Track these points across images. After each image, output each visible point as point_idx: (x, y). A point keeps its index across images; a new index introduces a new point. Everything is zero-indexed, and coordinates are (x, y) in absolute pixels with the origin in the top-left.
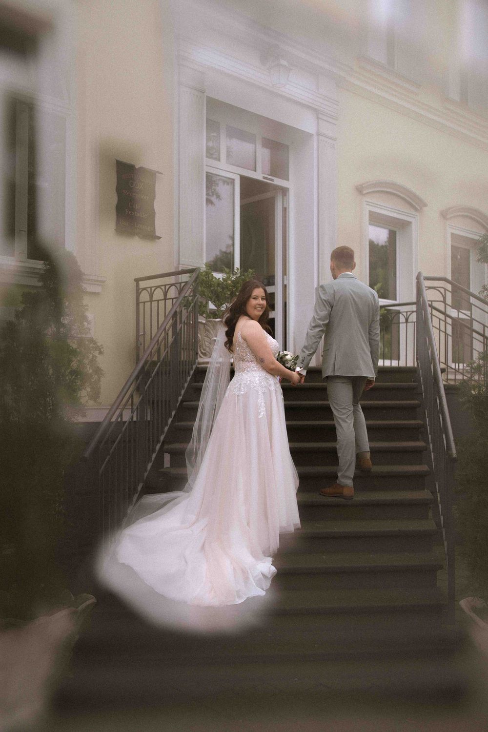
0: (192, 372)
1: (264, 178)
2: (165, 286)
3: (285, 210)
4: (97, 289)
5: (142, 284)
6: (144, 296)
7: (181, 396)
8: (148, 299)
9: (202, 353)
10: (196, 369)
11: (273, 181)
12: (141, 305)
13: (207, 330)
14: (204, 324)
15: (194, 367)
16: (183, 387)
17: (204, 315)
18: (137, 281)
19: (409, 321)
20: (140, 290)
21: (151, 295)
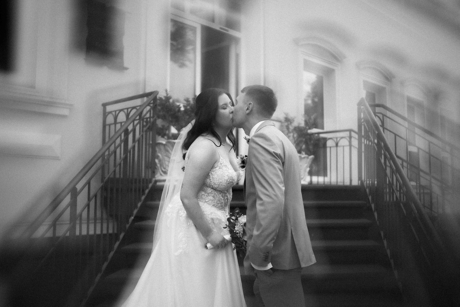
0: (147, 191)
1: (221, 28)
2: (127, 109)
3: (237, 56)
4: (65, 112)
5: (109, 108)
6: (110, 119)
7: (132, 216)
8: (113, 121)
9: (162, 171)
10: (152, 187)
11: (228, 31)
12: (107, 127)
13: (167, 151)
14: (164, 145)
15: (150, 185)
16: (136, 207)
17: (166, 137)
18: (104, 105)
19: (339, 144)
20: (107, 114)
21: (116, 118)
